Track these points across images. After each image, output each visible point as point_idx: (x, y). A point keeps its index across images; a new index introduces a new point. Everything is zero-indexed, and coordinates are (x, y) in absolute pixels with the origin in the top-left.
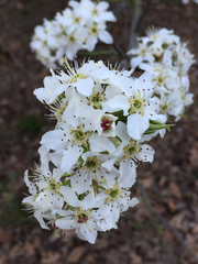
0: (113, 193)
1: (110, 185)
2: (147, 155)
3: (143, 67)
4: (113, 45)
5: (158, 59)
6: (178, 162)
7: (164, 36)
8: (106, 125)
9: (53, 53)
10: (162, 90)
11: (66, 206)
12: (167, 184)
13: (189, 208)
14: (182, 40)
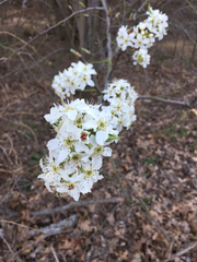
0: (89, 173)
1: (87, 168)
2: (108, 153)
3: (109, 100)
4: (95, 88)
5: (118, 96)
6: (131, 146)
7: (122, 83)
8: (83, 137)
9: (64, 90)
10: (119, 113)
11: (62, 181)
12: (125, 157)
13: (136, 169)
14: (132, 85)
